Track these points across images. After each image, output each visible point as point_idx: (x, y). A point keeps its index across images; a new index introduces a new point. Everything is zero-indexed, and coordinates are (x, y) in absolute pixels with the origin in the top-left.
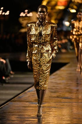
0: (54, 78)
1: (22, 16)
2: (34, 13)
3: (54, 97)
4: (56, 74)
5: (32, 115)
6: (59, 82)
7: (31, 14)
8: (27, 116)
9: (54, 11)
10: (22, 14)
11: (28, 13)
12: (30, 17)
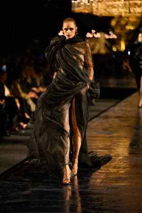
0: (125, 106)
1: (89, 38)
2: (103, 34)
3: (124, 126)
4: (127, 101)
5: (101, 146)
6: (129, 109)
7: (98, 35)
8: (94, 147)
9: (124, 31)
10: (89, 35)
11: (96, 33)
12: (97, 38)
